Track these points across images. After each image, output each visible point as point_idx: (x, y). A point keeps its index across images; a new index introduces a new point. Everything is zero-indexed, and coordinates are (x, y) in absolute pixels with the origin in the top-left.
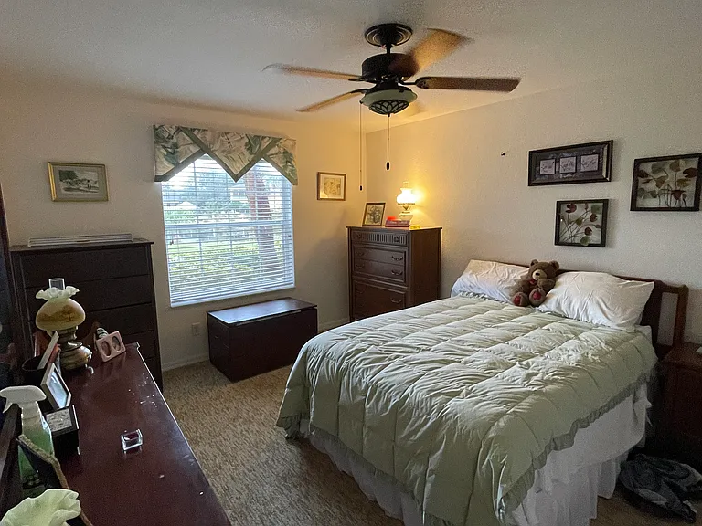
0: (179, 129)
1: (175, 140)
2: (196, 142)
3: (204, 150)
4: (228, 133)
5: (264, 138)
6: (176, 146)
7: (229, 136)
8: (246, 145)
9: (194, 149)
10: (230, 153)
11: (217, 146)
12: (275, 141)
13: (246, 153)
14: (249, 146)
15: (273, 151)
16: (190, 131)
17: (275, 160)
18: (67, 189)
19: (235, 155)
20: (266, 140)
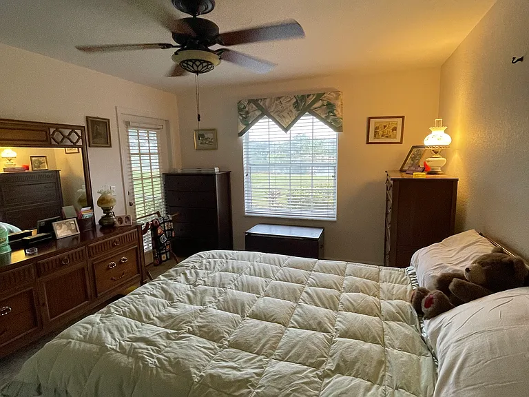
0: (250, 101)
1: (247, 109)
2: (260, 108)
3: (265, 113)
4: (281, 97)
5: (309, 96)
6: (247, 113)
7: (281, 100)
8: (294, 104)
9: (258, 113)
10: (282, 112)
11: (273, 109)
12: (319, 97)
13: (294, 110)
14: (296, 105)
15: (317, 105)
16: (255, 102)
17: (317, 112)
18: (201, 143)
19: (285, 114)
20: (310, 97)
